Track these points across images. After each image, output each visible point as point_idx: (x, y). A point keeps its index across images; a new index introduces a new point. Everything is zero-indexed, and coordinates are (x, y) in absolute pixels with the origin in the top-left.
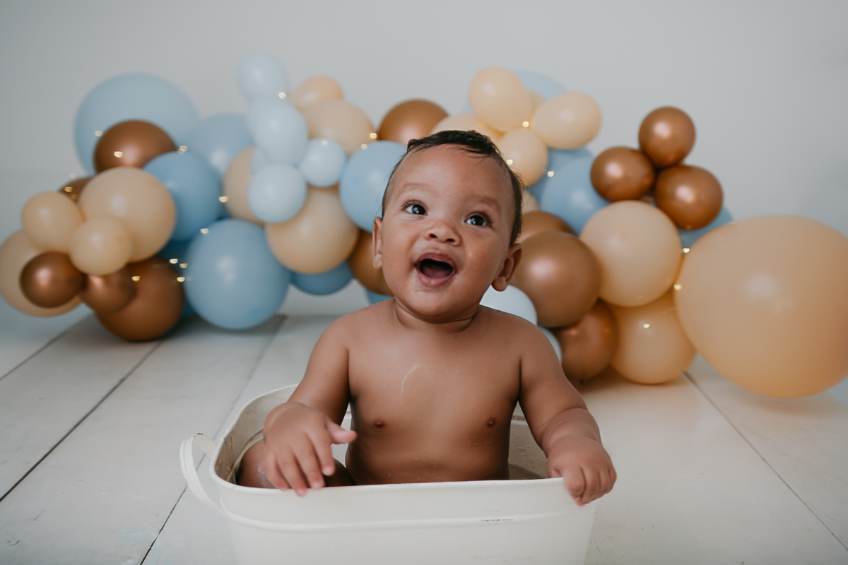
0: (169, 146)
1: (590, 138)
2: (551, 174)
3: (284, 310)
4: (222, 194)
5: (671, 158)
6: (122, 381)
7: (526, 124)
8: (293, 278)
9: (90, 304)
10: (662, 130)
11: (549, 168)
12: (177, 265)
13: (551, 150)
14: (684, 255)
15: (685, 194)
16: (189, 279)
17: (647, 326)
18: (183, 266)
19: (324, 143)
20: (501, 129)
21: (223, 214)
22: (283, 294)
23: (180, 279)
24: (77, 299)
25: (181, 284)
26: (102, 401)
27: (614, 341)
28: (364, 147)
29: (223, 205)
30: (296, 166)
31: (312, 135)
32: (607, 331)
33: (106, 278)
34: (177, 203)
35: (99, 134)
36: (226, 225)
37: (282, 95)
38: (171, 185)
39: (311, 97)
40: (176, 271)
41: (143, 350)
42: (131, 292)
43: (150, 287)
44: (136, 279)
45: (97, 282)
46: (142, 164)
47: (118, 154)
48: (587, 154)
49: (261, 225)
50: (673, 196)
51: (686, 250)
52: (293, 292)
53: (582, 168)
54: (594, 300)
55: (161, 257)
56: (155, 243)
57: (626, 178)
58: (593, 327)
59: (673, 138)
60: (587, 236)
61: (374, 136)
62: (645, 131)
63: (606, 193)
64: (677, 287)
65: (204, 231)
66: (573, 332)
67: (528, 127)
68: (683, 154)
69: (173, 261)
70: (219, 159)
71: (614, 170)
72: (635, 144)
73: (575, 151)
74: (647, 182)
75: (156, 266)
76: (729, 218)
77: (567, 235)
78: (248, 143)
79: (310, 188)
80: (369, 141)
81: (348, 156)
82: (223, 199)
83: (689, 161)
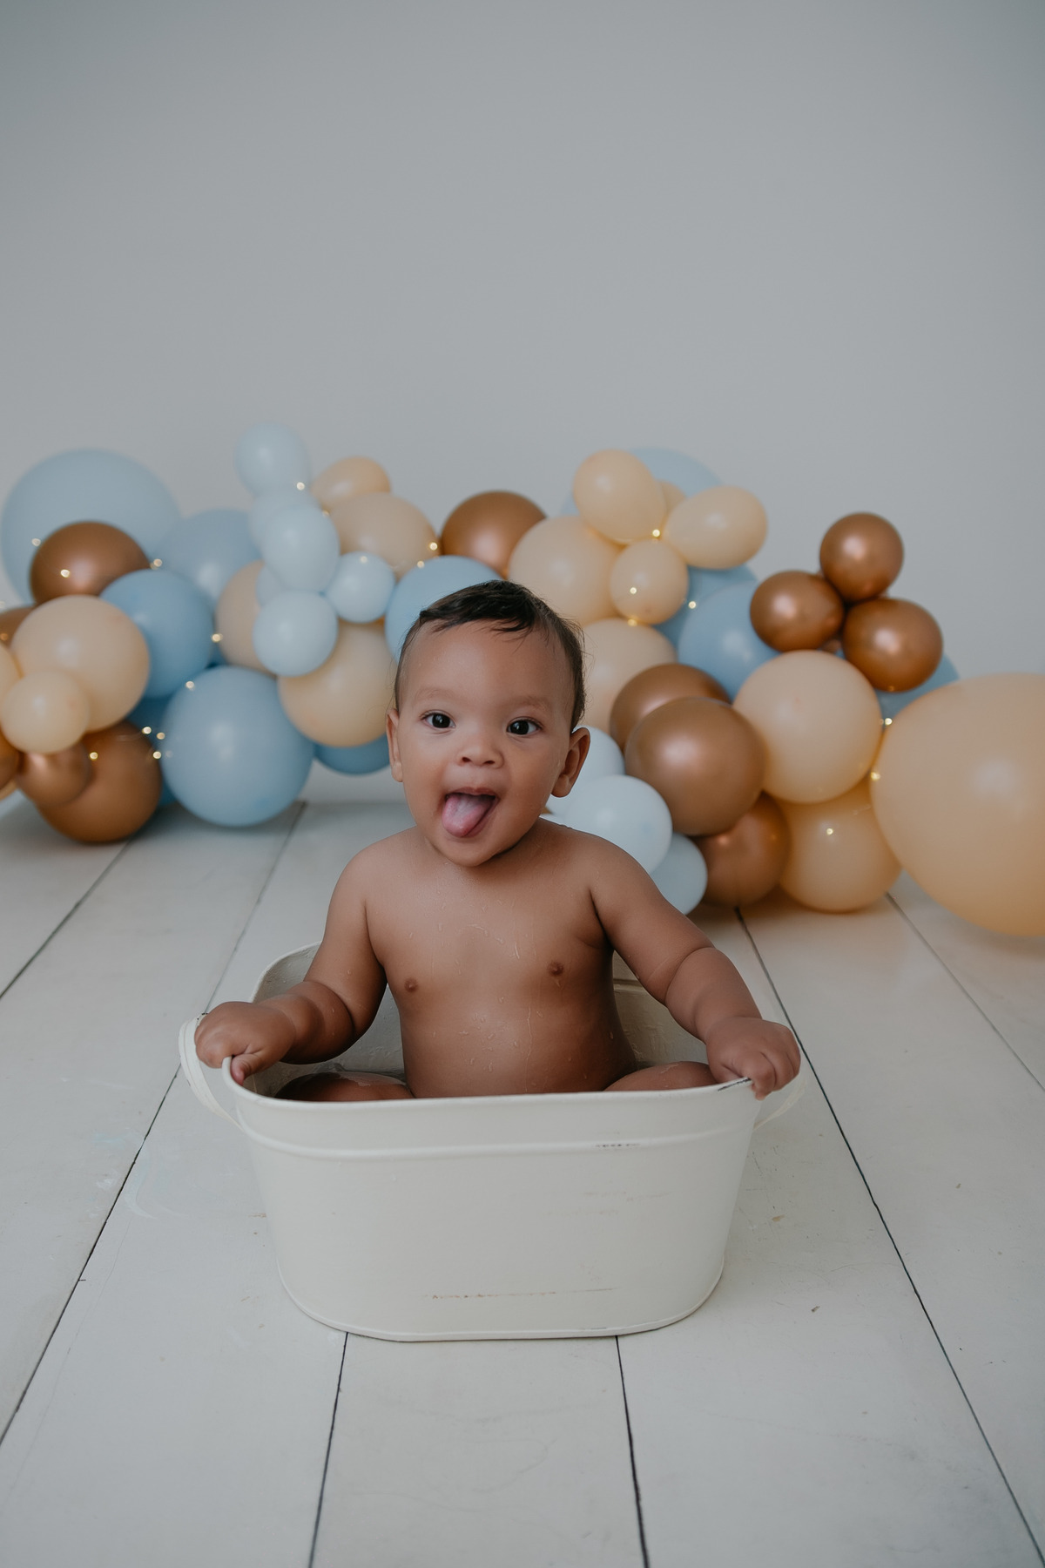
0: (137, 561)
1: (751, 552)
2: (693, 605)
3: (305, 795)
4: (215, 631)
5: (867, 588)
6: (77, 905)
7: (656, 533)
8: (319, 752)
9: (29, 792)
10: (855, 548)
11: (690, 596)
12: (153, 735)
13: (693, 571)
14: (884, 727)
15: (887, 640)
16: (168, 754)
17: (830, 831)
18: (160, 736)
19: (364, 559)
20: (621, 541)
21: (216, 660)
22: (305, 772)
23: (157, 755)
24: (11, 785)
25: (158, 761)
26: (51, 938)
27: (784, 850)
28: (421, 564)
29: (216, 645)
30: (322, 594)
31: (346, 548)
32: (774, 837)
33: (52, 758)
34: (151, 643)
35: (36, 542)
36: (220, 674)
37: (300, 486)
38: (141, 618)
39: (342, 488)
40: (150, 743)
41: (105, 856)
42: (87, 775)
43: (113, 765)
44: (93, 756)
45: (38, 762)
46: (96, 591)
47: (64, 573)
48: (749, 577)
49: (273, 677)
50: (870, 644)
51: (889, 721)
52: (318, 769)
53: (738, 599)
54: (756, 795)
55: (129, 722)
56: (120, 705)
57: (802, 617)
58: (753, 831)
59: (870, 559)
60: (746, 703)
61: (434, 546)
62: (830, 547)
63: (773, 639)
64: (875, 776)
65: (190, 685)
66: (723, 840)
67: (659, 538)
68: (885, 583)
69: (147, 730)
70: (209, 576)
71: (785, 607)
72: (813, 567)
73: (729, 571)
74: (832, 622)
75: (122, 738)
76: (952, 676)
77: (716, 703)
78: (251, 557)
79: (343, 624)
80: (427, 557)
81: (398, 578)
82: (216, 638)
83: (894, 592)
